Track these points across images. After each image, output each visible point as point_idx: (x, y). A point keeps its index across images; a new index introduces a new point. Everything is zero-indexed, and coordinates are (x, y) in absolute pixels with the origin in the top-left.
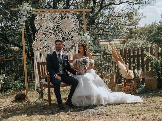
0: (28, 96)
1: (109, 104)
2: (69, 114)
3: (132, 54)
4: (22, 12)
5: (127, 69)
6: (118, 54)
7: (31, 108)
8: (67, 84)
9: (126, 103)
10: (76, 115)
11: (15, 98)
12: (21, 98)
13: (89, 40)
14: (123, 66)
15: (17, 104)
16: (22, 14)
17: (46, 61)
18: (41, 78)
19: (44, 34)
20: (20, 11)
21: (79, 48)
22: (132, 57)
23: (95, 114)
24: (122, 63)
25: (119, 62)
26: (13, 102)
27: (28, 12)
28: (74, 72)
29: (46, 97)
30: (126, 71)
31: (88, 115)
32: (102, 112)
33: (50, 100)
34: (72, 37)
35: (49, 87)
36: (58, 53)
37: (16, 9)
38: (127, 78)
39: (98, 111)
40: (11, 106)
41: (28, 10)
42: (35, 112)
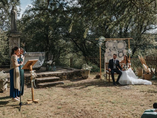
0: (101, 77)
1: (135, 85)
2: (116, 88)
3: (153, 59)
4: (100, 40)
5: (147, 68)
6: (143, 61)
7: (101, 82)
8: (118, 73)
9: (143, 85)
10: (119, 88)
11: (96, 77)
12: (98, 77)
13: (131, 53)
14: (145, 66)
15: (96, 80)
16: (100, 41)
17: (108, 62)
18: (106, 70)
19: (110, 49)
20: (99, 40)
21: (124, 58)
22: (153, 60)
23: (126, 89)
24: (145, 65)
25: (144, 64)
26: (95, 78)
27: (103, 40)
28: (121, 69)
29: (108, 78)
30: (147, 69)
31: (124, 89)
32: (130, 88)
33: (109, 80)
34: (123, 51)
35: (109, 74)
36: (114, 60)
37: (98, 39)
38: (147, 72)
39: (129, 87)
40: (93, 80)
41: (103, 39)
42: (102, 85)
